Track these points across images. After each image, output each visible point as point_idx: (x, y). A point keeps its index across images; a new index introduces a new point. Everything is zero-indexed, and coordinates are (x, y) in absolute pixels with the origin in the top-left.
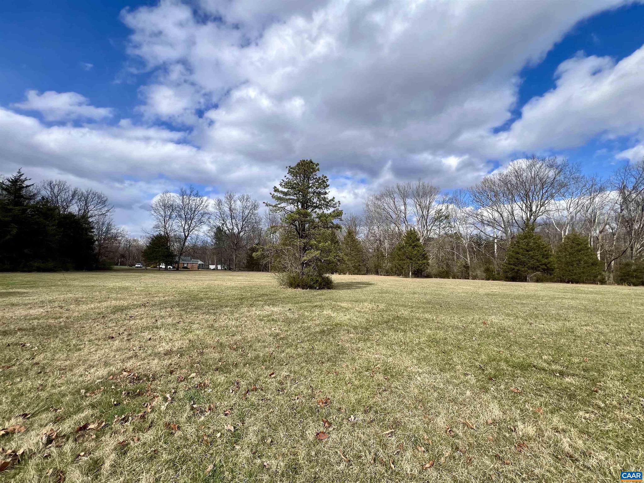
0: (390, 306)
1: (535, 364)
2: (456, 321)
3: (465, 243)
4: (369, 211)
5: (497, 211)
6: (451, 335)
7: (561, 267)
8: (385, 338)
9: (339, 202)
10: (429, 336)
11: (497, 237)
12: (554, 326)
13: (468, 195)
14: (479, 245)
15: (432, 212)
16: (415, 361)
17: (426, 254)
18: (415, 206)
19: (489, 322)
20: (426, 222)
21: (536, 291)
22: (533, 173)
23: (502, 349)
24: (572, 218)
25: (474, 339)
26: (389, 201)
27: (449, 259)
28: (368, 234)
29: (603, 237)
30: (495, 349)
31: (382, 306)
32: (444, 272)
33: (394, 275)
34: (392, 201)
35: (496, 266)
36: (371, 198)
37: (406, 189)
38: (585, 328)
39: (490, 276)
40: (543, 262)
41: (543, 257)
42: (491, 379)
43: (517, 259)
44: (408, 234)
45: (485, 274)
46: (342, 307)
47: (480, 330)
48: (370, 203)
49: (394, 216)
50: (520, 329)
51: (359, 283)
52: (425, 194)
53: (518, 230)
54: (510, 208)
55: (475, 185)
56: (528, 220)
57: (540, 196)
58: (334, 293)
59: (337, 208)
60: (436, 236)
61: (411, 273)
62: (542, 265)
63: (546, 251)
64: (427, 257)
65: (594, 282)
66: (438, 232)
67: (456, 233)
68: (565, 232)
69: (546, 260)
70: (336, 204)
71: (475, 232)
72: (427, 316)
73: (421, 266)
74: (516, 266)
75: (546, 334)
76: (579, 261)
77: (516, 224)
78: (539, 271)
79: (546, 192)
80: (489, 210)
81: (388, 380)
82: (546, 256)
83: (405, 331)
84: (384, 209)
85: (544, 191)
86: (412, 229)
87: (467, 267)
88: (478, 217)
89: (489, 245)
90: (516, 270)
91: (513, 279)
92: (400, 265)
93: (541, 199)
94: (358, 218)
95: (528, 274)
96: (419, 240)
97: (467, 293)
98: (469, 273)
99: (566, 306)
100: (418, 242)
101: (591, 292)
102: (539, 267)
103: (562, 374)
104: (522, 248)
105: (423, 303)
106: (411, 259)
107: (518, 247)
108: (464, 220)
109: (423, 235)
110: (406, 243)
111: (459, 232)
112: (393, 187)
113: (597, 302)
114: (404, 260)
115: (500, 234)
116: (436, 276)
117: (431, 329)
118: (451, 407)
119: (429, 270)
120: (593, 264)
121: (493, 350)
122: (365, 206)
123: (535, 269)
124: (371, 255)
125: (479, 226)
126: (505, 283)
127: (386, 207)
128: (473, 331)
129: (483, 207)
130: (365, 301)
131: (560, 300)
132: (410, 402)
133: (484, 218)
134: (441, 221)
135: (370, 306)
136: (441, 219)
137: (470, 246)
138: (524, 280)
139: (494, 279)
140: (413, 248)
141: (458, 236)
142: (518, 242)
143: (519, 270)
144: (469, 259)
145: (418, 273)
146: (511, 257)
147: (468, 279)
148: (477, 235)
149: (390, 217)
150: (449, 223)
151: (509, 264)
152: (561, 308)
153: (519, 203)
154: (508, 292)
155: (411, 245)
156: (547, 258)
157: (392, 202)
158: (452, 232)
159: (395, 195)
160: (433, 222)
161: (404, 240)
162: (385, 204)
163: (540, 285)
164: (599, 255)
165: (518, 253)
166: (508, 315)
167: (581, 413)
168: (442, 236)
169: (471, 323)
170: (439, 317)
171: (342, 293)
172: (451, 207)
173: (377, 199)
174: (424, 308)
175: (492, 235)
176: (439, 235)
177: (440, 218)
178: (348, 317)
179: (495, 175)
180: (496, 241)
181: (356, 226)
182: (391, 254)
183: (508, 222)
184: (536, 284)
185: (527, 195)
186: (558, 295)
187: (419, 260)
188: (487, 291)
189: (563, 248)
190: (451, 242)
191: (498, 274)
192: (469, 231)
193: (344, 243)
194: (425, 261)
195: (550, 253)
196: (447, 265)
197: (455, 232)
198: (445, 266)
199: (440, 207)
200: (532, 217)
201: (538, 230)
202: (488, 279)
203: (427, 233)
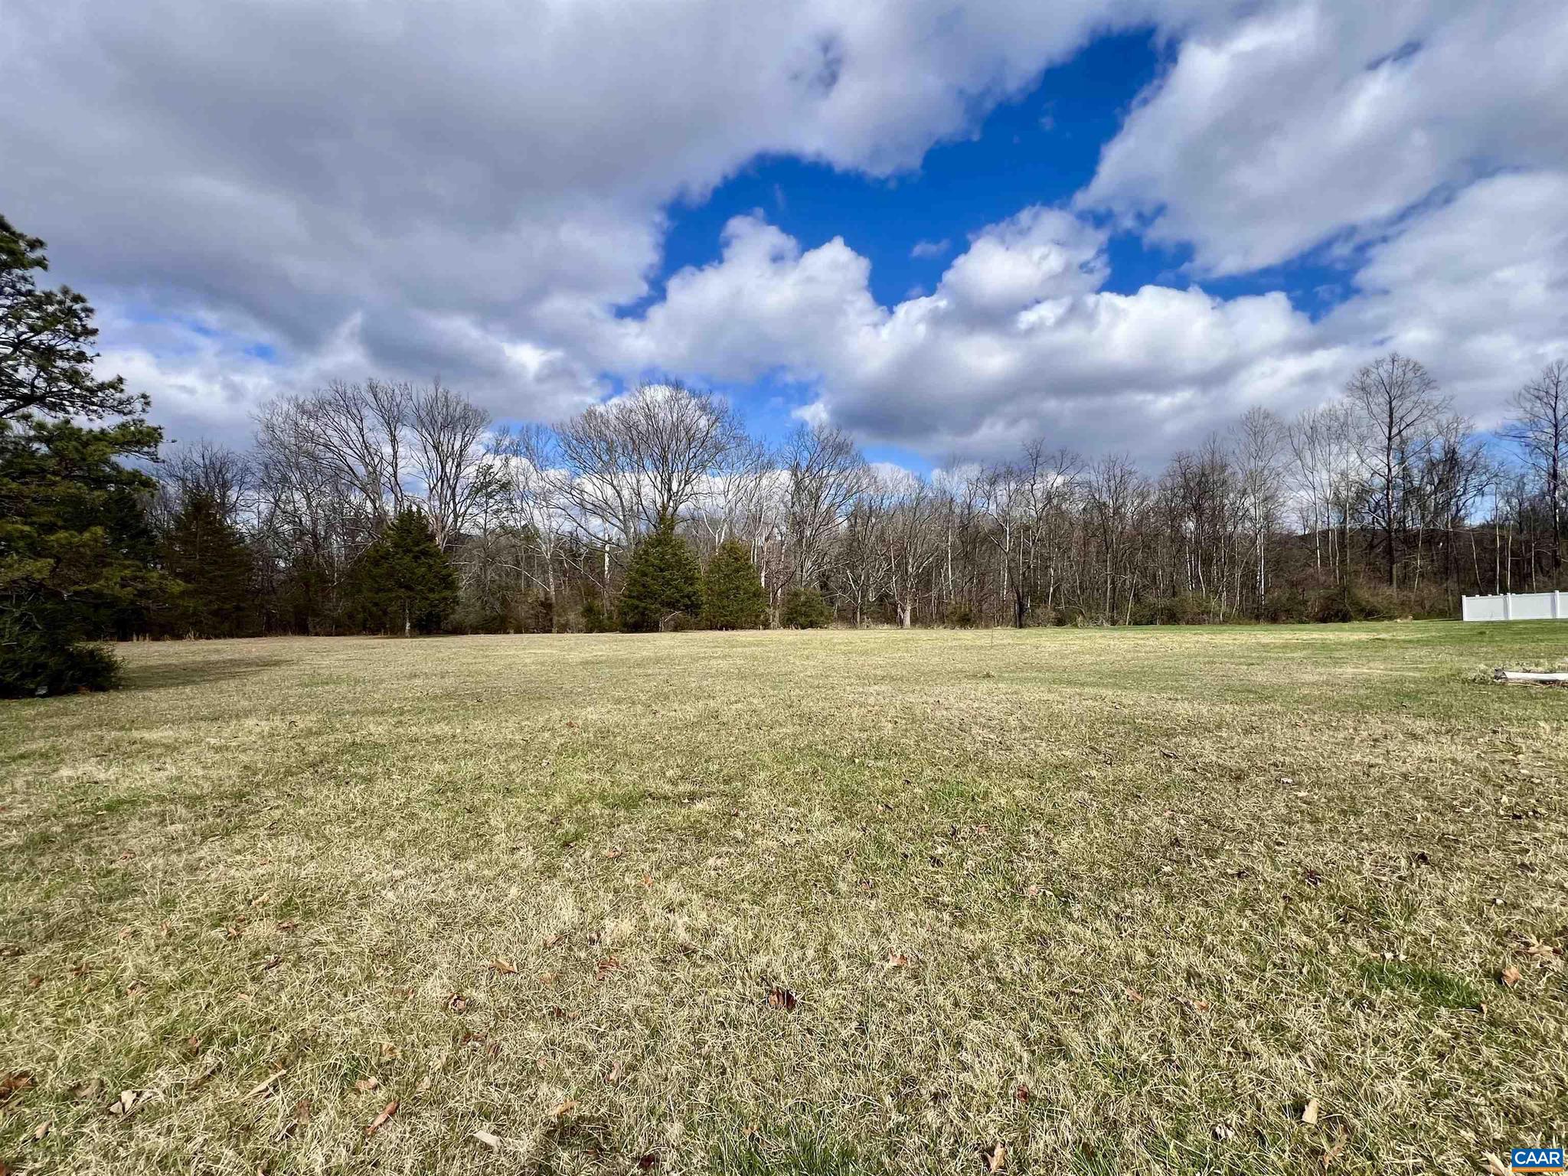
0: (333, 720)
1: (652, 790)
2: (510, 730)
3: (546, 550)
4: (275, 441)
5: (612, 484)
6: (492, 766)
7: (712, 601)
8: (301, 811)
9: (144, 396)
10: (439, 778)
11: (610, 540)
12: (691, 711)
13: (553, 441)
14: (574, 555)
15: (470, 472)
16: (387, 853)
17: (450, 575)
18: (421, 447)
19: (580, 722)
20: (453, 495)
21: (673, 647)
22: (675, 415)
23: (596, 775)
24: (731, 510)
25: (544, 764)
26: (344, 423)
27: (507, 588)
28: (273, 514)
29: (768, 548)
30: (586, 776)
31: (304, 722)
32: (495, 619)
33: (359, 633)
34: (352, 424)
35: (608, 601)
36: (285, 407)
37: (398, 401)
38: (734, 707)
39: (595, 624)
40: (686, 592)
41: (685, 583)
42: (566, 844)
43: (644, 586)
44: (401, 521)
45: (583, 620)
46: (150, 745)
47: (560, 741)
48: (278, 420)
49: (361, 470)
50: (636, 726)
51: (234, 663)
52: (449, 424)
53: (648, 528)
54: (634, 481)
55: (568, 421)
56: (665, 508)
57: (685, 464)
58: (123, 703)
59: (135, 416)
60: (476, 532)
61: (408, 625)
62: (682, 597)
63: (690, 570)
64: (453, 582)
65: (754, 627)
66: (483, 522)
67: (526, 526)
68: (720, 536)
69: (690, 589)
70: (129, 401)
71: (568, 527)
72: (440, 729)
73: (436, 606)
74: (640, 600)
75: (677, 728)
76: (737, 588)
77: (643, 516)
78: (679, 609)
79: (695, 456)
80: (595, 480)
81: (291, 929)
82: (690, 580)
83: (369, 780)
84: (325, 446)
85: (691, 455)
86: (414, 508)
87: (547, 605)
88: (574, 493)
89: (594, 557)
90: (641, 609)
91: (636, 628)
92: (376, 604)
93: (687, 469)
94: (233, 463)
95: (661, 616)
96: (432, 538)
97: (542, 664)
98: (551, 620)
99: (714, 671)
100: (428, 544)
101: (751, 644)
102: (678, 601)
103: (693, 797)
104: (653, 566)
105: (435, 698)
106: (409, 588)
107: (647, 561)
108: (544, 497)
109: (443, 528)
110: (396, 545)
111: (533, 526)
112: (356, 387)
113: (755, 659)
114: (390, 590)
115: (614, 533)
116: (476, 630)
117: (445, 760)
118: (467, 941)
119: (458, 616)
120: (755, 595)
121: (578, 779)
122: (259, 427)
123: (672, 605)
124: (282, 577)
125: (575, 511)
126: (619, 636)
127: (336, 441)
128: (545, 748)
129: (585, 472)
130: (247, 713)
131: (706, 662)
132: (352, 970)
133: (586, 496)
134: (490, 496)
135: (266, 727)
136: (489, 490)
137: (556, 557)
138: (654, 628)
139: (602, 630)
140: (416, 558)
141: (529, 534)
142: (646, 552)
143: (645, 608)
144: (552, 587)
145: (431, 625)
146: (633, 582)
147: (550, 631)
148: (571, 533)
149: (347, 468)
150: (510, 501)
151: (630, 597)
152: (706, 676)
153: (650, 473)
154: (623, 654)
155: (410, 551)
156: (691, 584)
157: (355, 429)
158: (515, 522)
159: (366, 412)
160: (469, 494)
161: (389, 536)
162: (330, 432)
163: (679, 636)
164: (763, 579)
165: (646, 575)
166: (618, 701)
167: (711, 861)
168: (494, 531)
169: (543, 729)
170: (471, 727)
171: (159, 699)
172: (514, 462)
173: (304, 412)
174: (434, 711)
175: (600, 535)
176: (485, 530)
177: (486, 487)
178: (172, 770)
179: (611, 408)
180: (607, 549)
181: (225, 486)
182: (352, 575)
183: (631, 509)
184: (674, 634)
185: (664, 459)
186: (705, 653)
187: (431, 590)
188: (588, 656)
189: (715, 566)
190: (514, 546)
191: (610, 618)
192: (554, 524)
193: (177, 538)
194: (447, 593)
195: (697, 575)
196: (504, 602)
197: (523, 523)
198: (497, 605)
199: (489, 459)
200: (671, 504)
201: (679, 529)
202: (590, 631)
203: (456, 521)
